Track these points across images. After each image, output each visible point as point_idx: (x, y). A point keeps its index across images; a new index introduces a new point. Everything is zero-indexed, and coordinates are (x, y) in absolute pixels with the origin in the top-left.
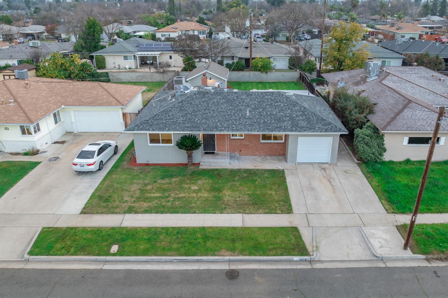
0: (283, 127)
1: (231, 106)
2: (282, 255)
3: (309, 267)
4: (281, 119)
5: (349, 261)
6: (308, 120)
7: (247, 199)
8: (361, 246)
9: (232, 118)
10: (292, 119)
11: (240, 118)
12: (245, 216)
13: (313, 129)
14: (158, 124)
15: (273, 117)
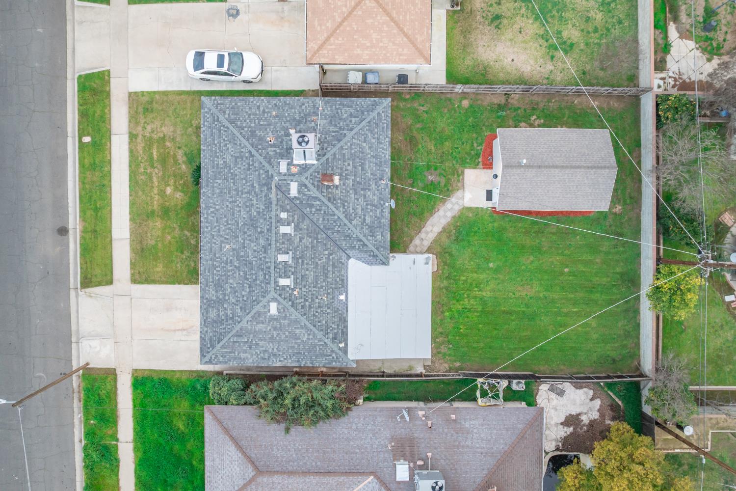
0: (207, 288)
1: (245, 224)
2: (81, 268)
3: (72, 286)
4: (220, 288)
5: (78, 317)
6: (217, 321)
7: (149, 242)
8: (93, 331)
9: (221, 226)
10: (220, 302)
11: (221, 236)
12: (128, 241)
13: (205, 324)
14: (212, 135)
15: (224, 278)
